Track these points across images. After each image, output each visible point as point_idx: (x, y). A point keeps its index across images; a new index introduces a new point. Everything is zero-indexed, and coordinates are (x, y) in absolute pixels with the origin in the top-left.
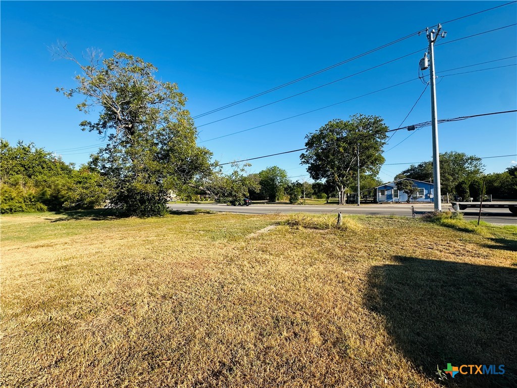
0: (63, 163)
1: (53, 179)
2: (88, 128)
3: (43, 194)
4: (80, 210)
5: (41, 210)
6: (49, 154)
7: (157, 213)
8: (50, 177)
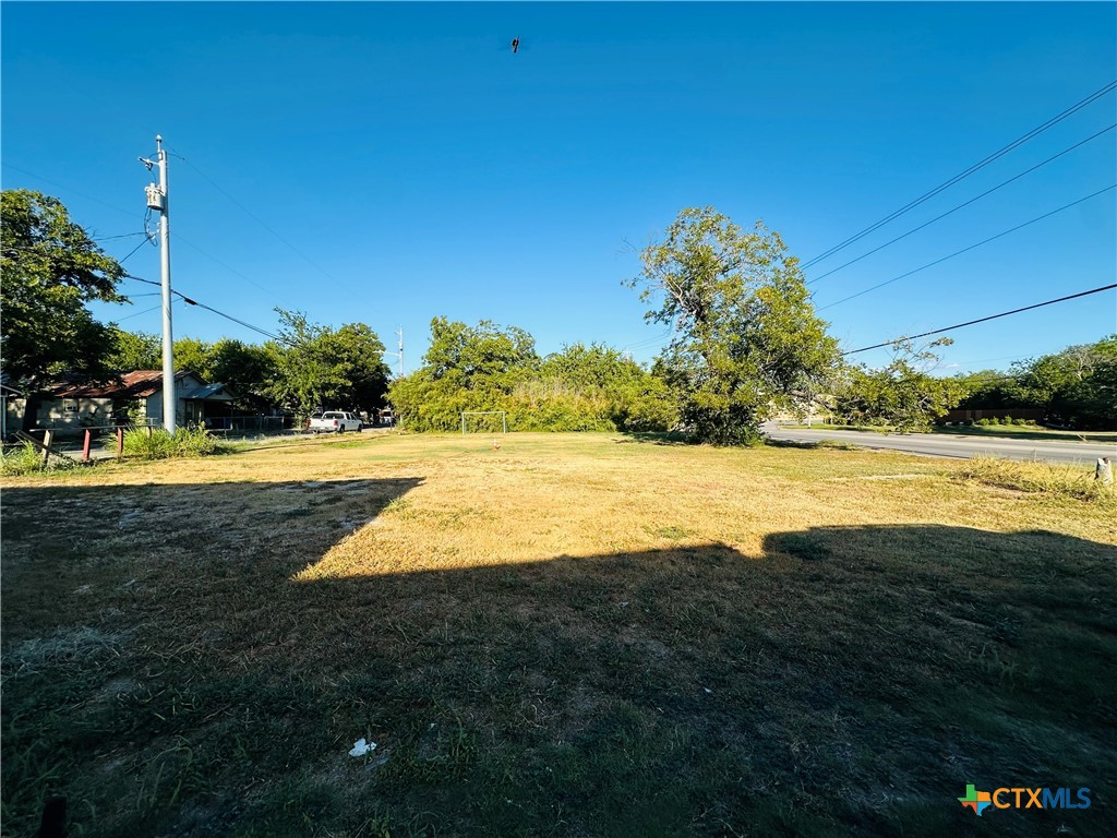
0: (632, 364)
1: (623, 387)
2: (652, 319)
3: (613, 409)
4: (650, 432)
5: (610, 429)
6: (619, 354)
7: (739, 441)
8: (619, 386)
